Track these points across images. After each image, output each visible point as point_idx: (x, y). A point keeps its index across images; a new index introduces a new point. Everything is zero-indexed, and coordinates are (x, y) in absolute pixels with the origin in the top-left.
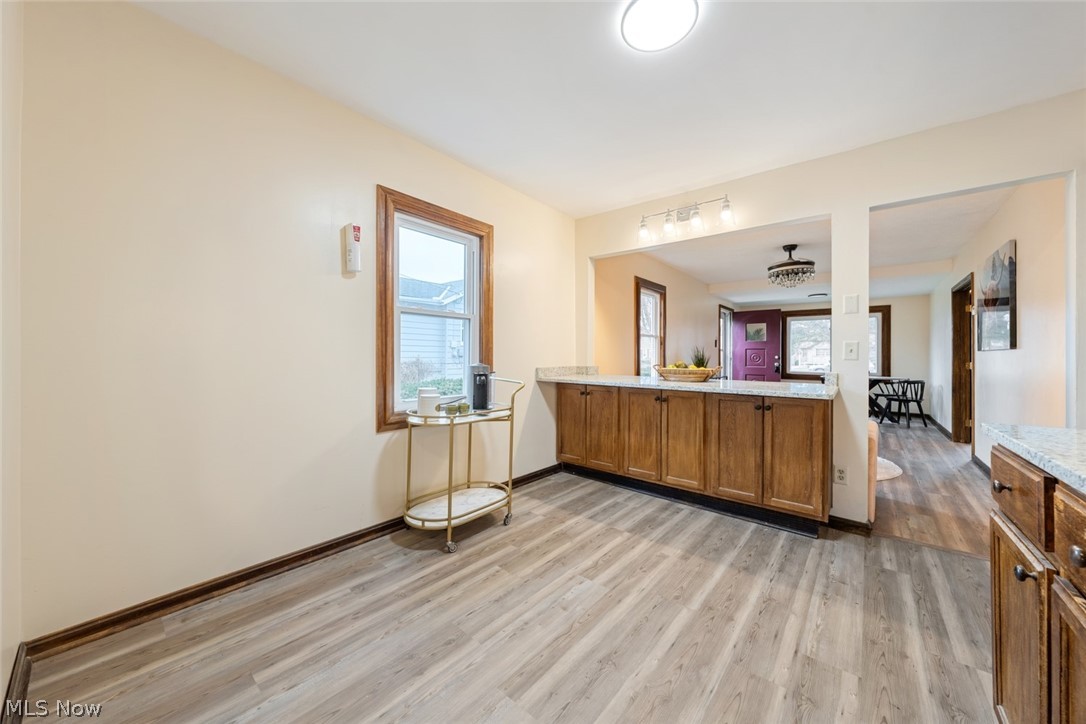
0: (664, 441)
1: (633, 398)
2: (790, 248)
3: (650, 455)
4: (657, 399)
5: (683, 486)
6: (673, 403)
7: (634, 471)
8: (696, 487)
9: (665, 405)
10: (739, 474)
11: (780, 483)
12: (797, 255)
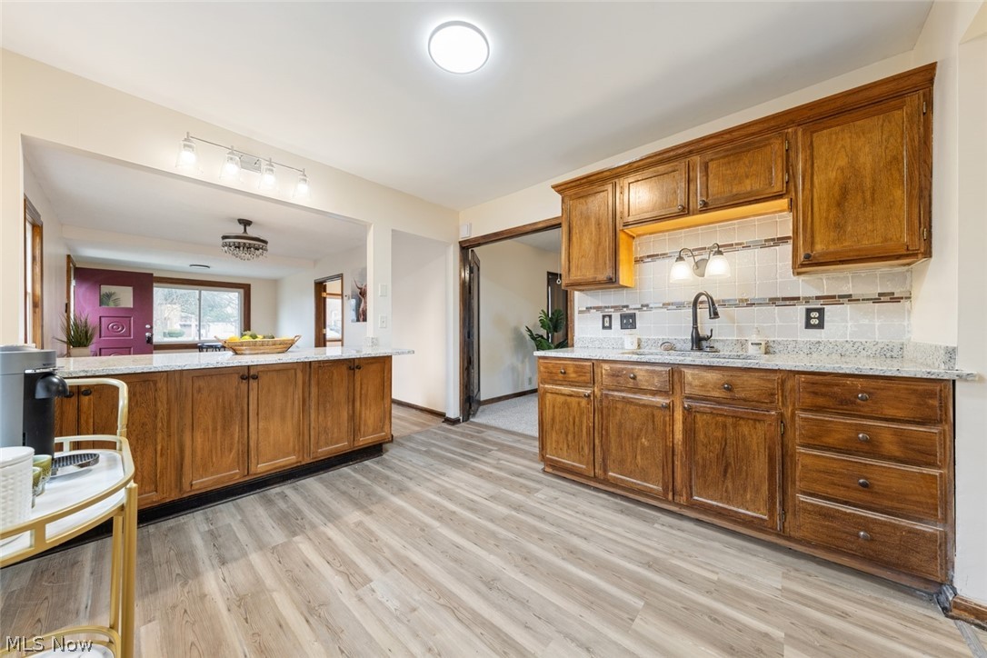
0: (253, 427)
1: (201, 383)
2: (246, 223)
3: (231, 451)
4: (243, 378)
5: (280, 467)
6: (264, 379)
7: (202, 482)
8: (294, 461)
9: (253, 383)
10: (336, 430)
11: (365, 425)
12: (251, 231)
